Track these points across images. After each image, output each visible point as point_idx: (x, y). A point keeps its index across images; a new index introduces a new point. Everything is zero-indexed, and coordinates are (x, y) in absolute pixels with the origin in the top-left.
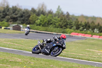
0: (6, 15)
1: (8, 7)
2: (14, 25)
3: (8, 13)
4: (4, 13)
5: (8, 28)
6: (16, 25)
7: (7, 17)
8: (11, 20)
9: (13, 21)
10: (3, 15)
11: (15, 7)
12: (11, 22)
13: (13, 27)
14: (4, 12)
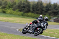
0: (49, 10)
1: (50, 3)
2: (55, 18)
3: (50, 8)
4: (47, 9)
5: (50, 20)
6: (56, 18)
7: (49, 11)
8: (52, 14)
9: (54, 15)
10: (46, 10)
11: (56, 4)
12: (52, 15)
13: (54, 19)
14: (47, 7)
